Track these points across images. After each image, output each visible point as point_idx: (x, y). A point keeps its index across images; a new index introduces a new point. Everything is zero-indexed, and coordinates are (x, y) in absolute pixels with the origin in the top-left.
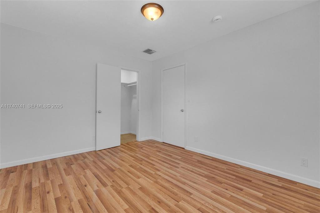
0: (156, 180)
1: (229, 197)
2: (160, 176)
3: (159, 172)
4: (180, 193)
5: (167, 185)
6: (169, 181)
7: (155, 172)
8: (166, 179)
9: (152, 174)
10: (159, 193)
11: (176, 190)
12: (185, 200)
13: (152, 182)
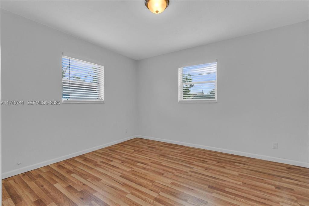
0: (153, 184)
1: (90, 178)
2: (151, 190)
3: (156, 196)
4: (130, 175)
5: (141, 180)
6: (140, 185)
7: (159, 195)
8: (143, 186)
9: (162, 191)
10: (146, 173)
11: (133, 177)
12: (127, 172)
13: (157, 181)
